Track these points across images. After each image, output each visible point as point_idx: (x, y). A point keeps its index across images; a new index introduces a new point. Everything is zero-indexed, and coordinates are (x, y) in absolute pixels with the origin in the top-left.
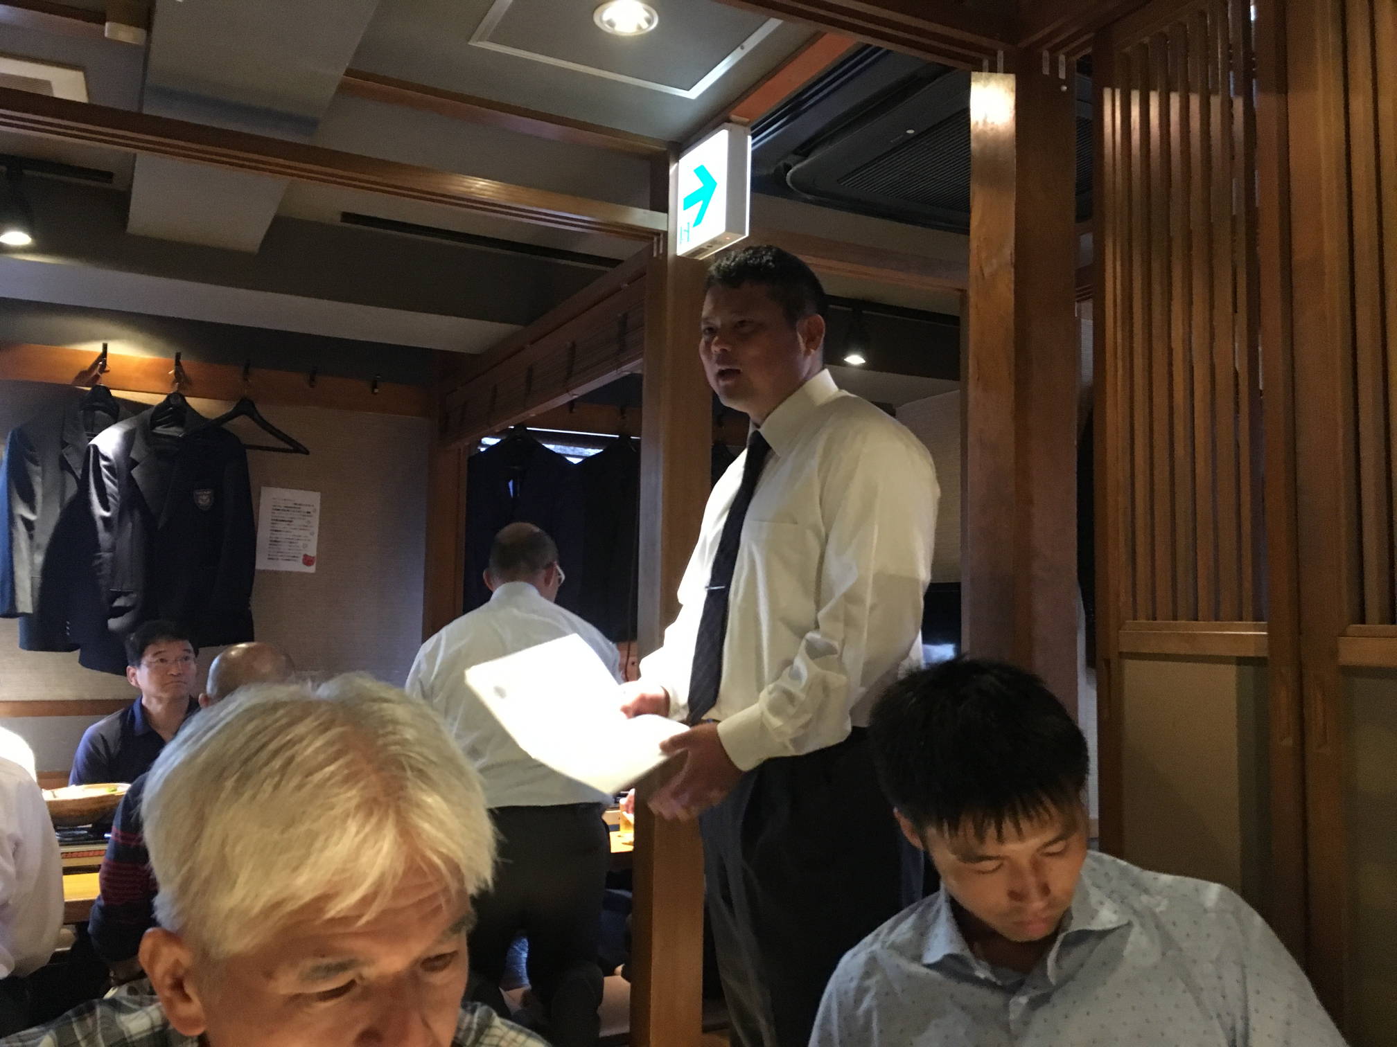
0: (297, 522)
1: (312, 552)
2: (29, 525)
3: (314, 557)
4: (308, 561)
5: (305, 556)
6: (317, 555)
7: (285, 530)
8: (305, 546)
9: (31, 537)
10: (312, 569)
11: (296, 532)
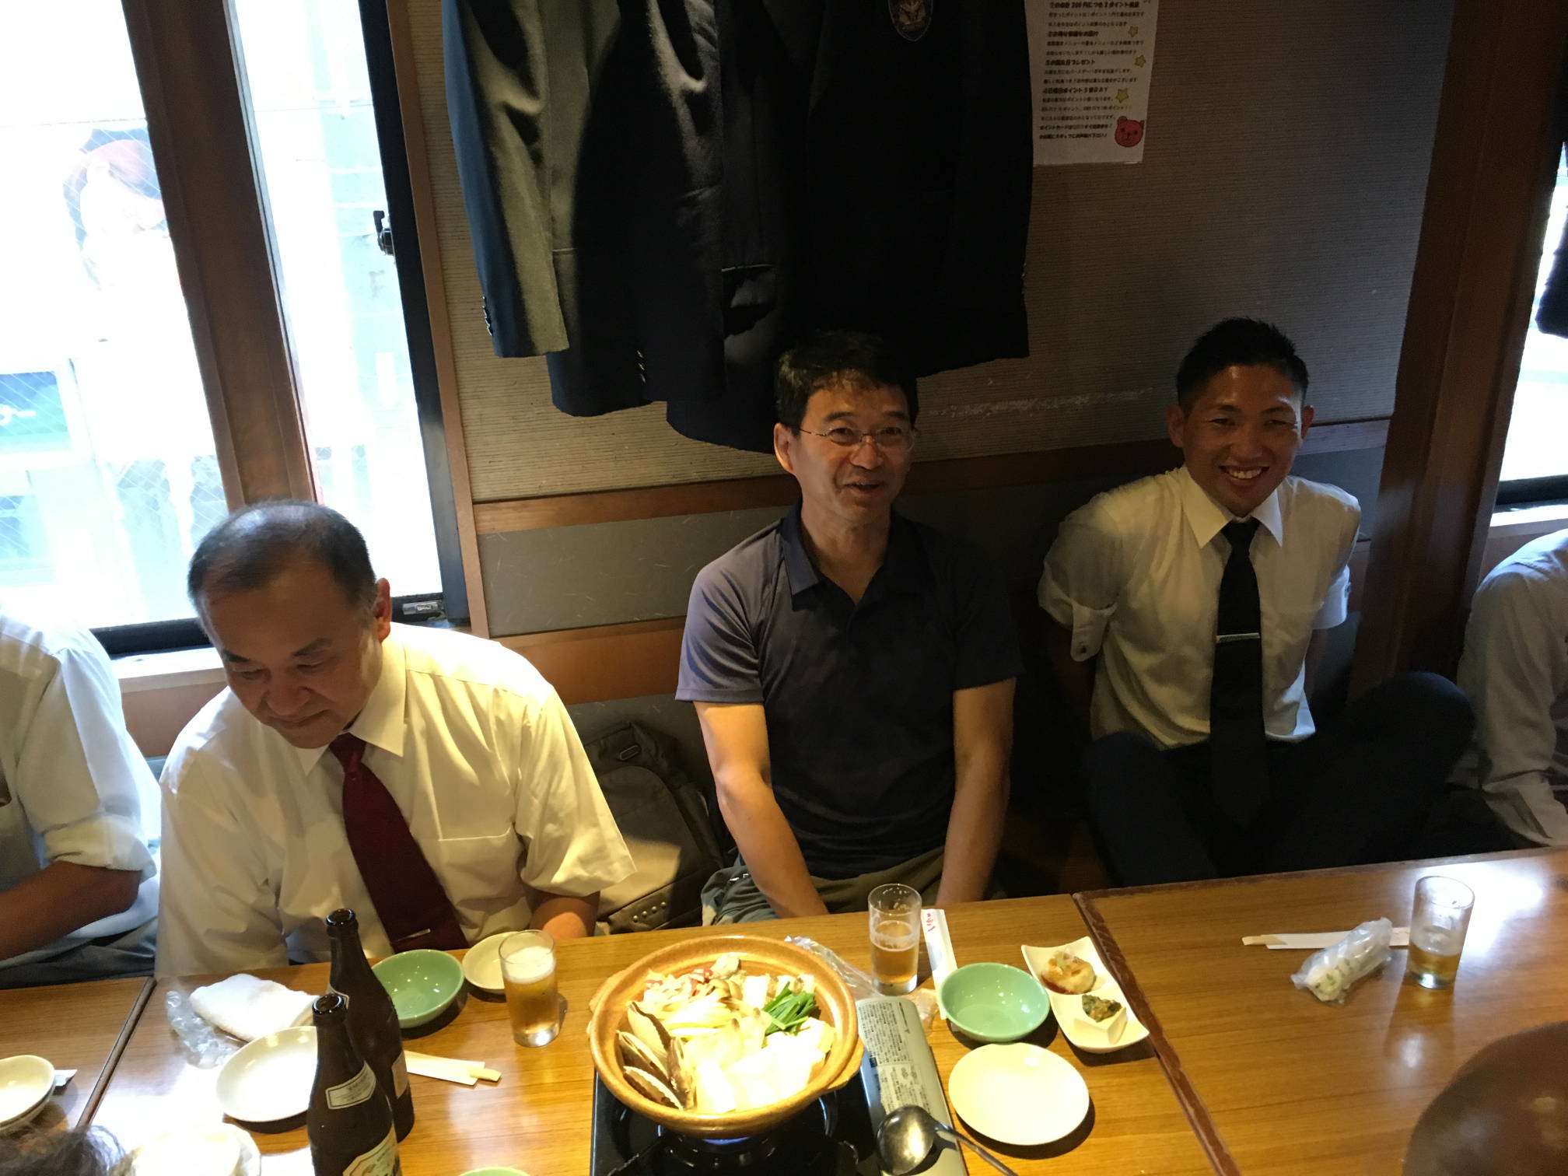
0: (1105, 35)
1: (1138, 111)
2: (525, 126)
3: (1141, 124)
4: (1127, 133)
5: (1123, 120)
6: (1148, 117)
7: (1080, 58)
8: (1122, 95)
9: (537, 158)
10: (1134, 155)
11: (1103, 62)
